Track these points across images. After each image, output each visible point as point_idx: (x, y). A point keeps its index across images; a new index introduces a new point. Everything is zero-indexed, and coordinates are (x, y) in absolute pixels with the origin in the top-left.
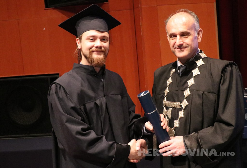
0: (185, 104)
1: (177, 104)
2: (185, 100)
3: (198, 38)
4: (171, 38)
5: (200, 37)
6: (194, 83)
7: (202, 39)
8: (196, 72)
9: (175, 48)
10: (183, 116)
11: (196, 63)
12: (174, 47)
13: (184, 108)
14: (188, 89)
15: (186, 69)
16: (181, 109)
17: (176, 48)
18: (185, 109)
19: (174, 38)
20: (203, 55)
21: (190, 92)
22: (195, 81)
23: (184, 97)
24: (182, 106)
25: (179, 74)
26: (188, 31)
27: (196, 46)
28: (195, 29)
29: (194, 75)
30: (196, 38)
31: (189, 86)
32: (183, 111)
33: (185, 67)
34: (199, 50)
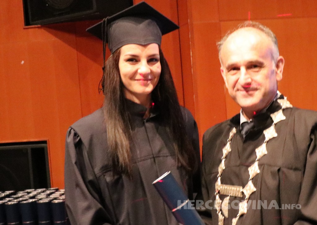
0: (250, 189)
1: (236, 190)
2: (250, 184)
3: (276, 73)
4: (229, 73)
5: (281, 72)
6: (266, 153)
7: (283, 75)
8: (270, 133)
9: (236, 91)
10: (245, 211)
11: (271, 118)
12: (235, 89)
13: (247, 196)
14: (256, 164)
15: (253, 127)
16: (242, 198)
17: (238, 90)
18: (249, 198)
19: (235, 71)
20: (285, 103)
21: (260, 168)
22: (267, 149)
23: (249, 177)
24: (245, 193)
25: (241, 136)
26: (261, 60)
27: (274, 87)
28: (273, 58)
29: (267, 139)
30: (273, 72)
31: (258, 157)
32: (245, 202)
33: (252, 124)
34: (279, 94)
